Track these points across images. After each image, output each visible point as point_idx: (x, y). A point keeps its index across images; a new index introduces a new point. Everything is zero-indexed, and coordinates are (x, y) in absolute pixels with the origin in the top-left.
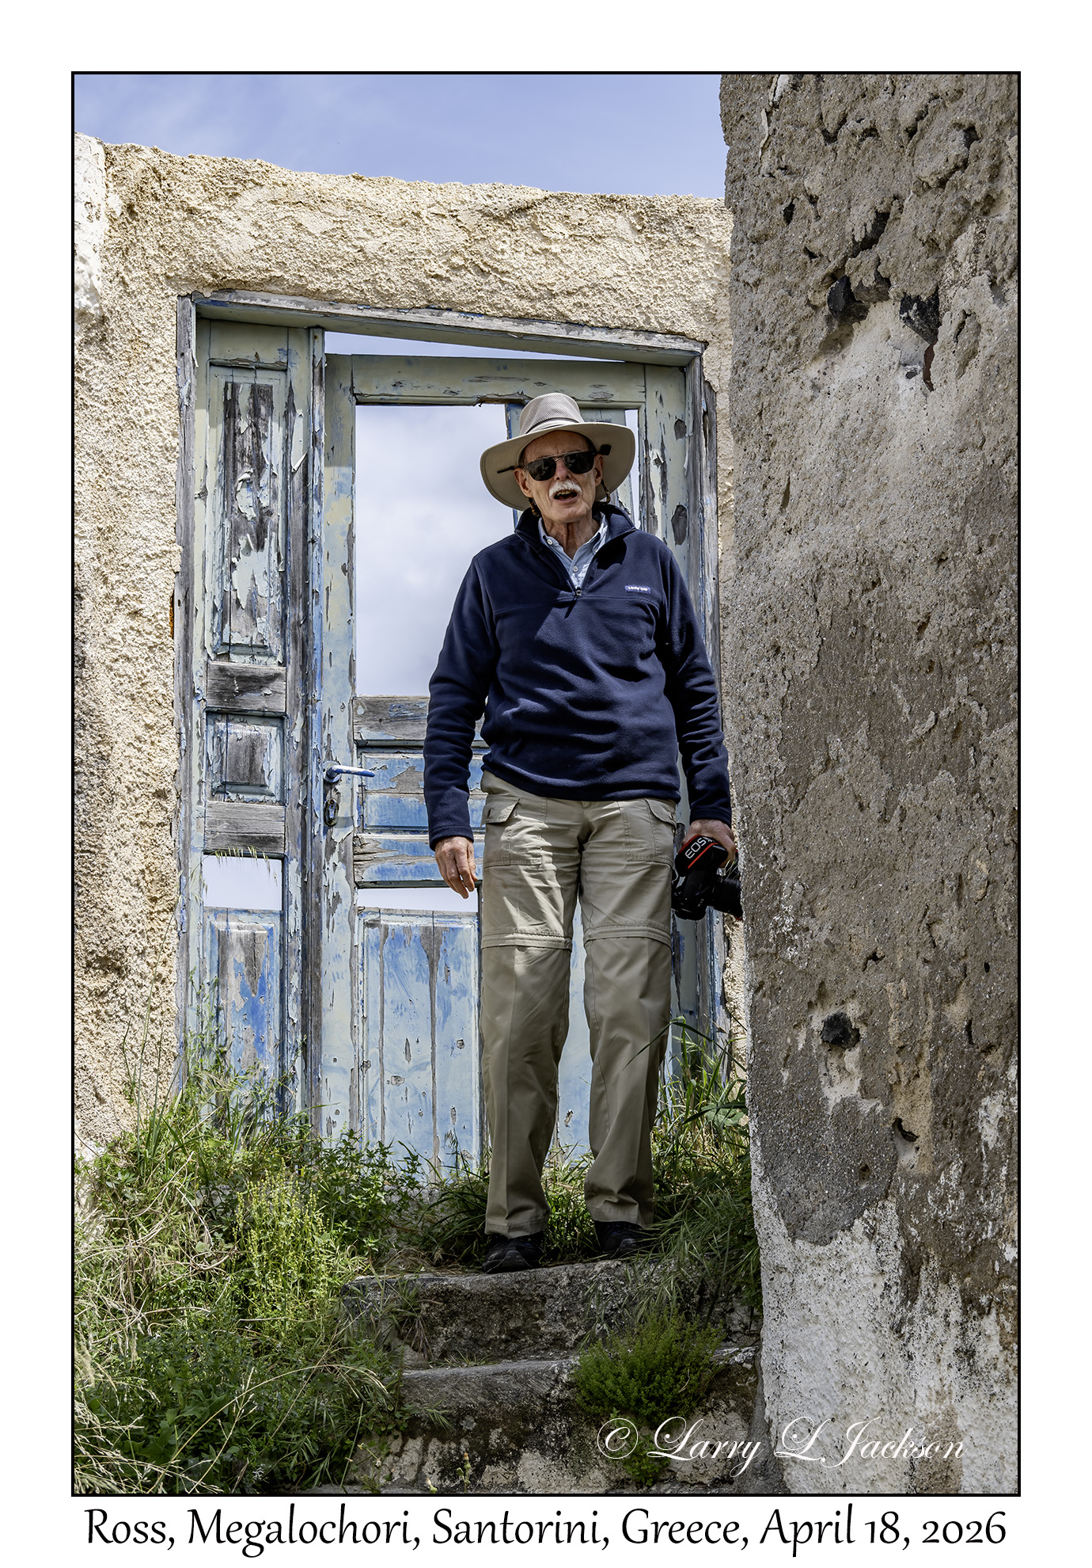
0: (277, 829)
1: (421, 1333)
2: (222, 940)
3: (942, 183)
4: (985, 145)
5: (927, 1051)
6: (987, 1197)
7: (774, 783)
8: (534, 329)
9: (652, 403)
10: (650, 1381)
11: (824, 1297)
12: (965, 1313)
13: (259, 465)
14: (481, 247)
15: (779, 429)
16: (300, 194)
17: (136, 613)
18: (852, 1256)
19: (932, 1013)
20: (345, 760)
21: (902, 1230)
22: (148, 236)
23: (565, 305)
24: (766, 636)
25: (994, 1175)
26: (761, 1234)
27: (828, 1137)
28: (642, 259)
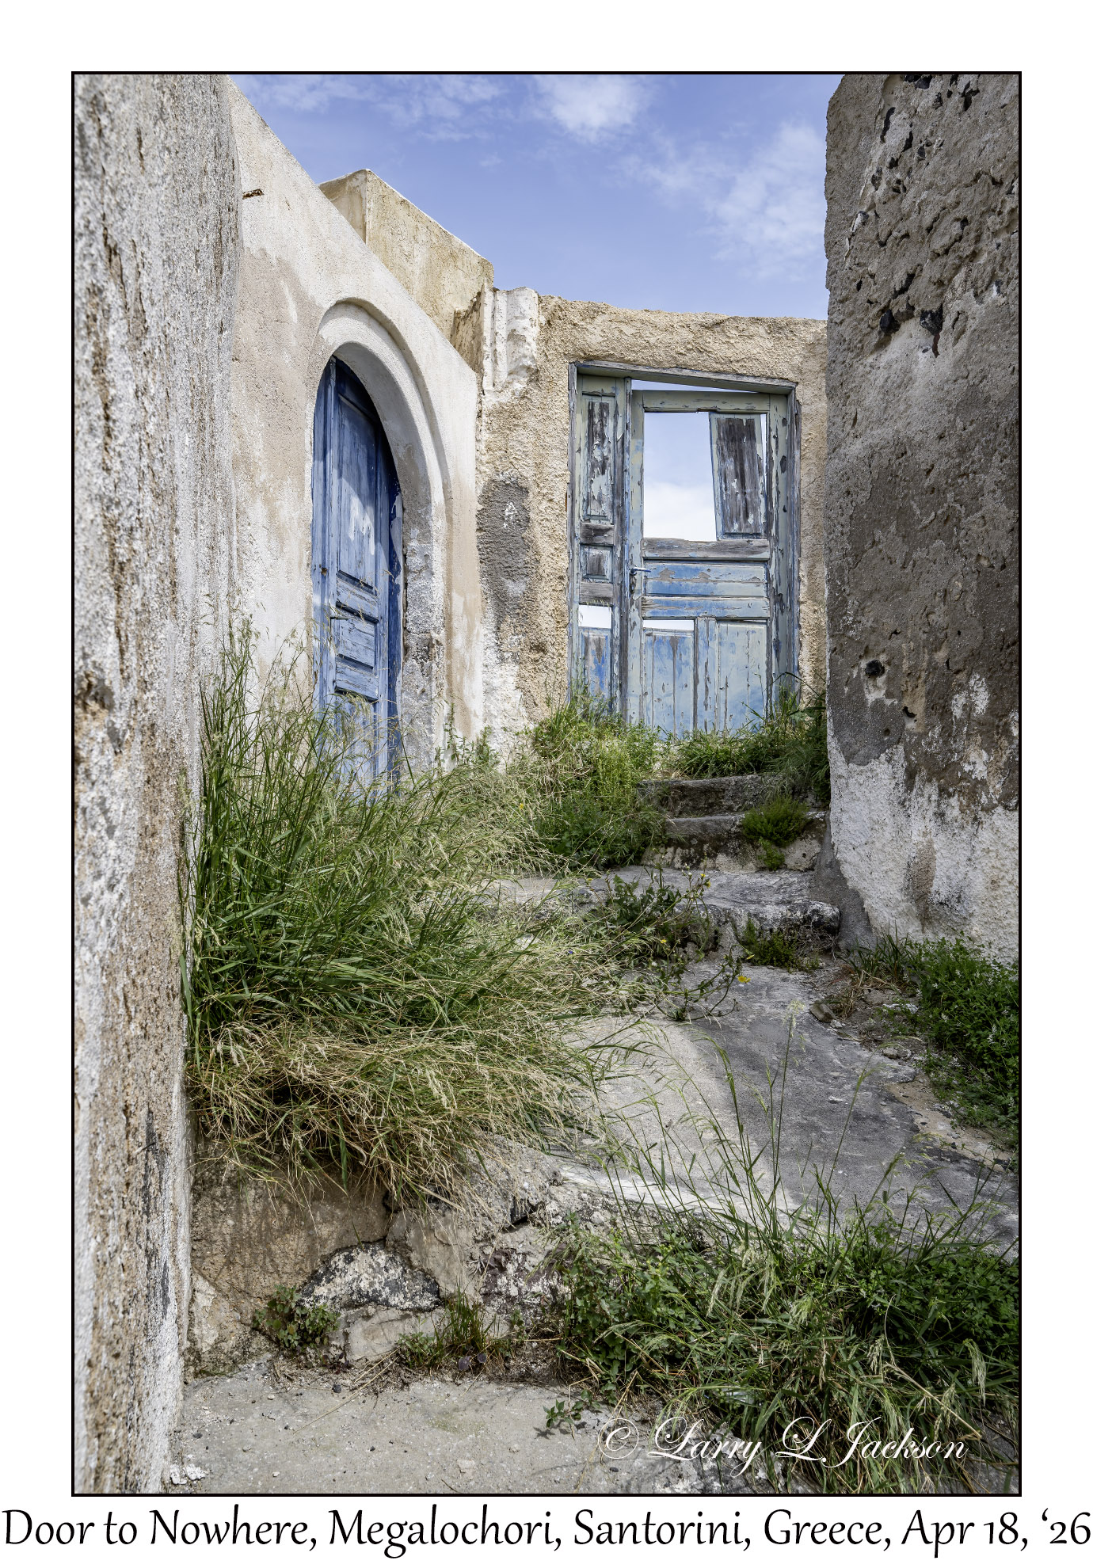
0: (610, 594)
1: (671, 804)
2: (586, 640)
3: (946, 252)
4: (973, 226)
5: (923, 675)
6: (955, 742)
7: (845, 555)
8: (722, 377)
9: (772, 411)
10: (777, 825)
11: (863, 789)
12: (940, 795)
13: (603, 437)
14: (700, 340)
15: (851, 390)
16: (621, 318)
17: (551, 500)
18: (879, 770)
19: (927, 657)
20: (639, 565)
21: (907, 758)
22: (557, 335)
23: (736, 366)
24: (843, 487)
25: (959, 731)
26: (831, 761)
27: (868, 717)
28: (770, 346)
